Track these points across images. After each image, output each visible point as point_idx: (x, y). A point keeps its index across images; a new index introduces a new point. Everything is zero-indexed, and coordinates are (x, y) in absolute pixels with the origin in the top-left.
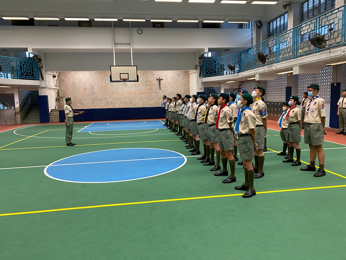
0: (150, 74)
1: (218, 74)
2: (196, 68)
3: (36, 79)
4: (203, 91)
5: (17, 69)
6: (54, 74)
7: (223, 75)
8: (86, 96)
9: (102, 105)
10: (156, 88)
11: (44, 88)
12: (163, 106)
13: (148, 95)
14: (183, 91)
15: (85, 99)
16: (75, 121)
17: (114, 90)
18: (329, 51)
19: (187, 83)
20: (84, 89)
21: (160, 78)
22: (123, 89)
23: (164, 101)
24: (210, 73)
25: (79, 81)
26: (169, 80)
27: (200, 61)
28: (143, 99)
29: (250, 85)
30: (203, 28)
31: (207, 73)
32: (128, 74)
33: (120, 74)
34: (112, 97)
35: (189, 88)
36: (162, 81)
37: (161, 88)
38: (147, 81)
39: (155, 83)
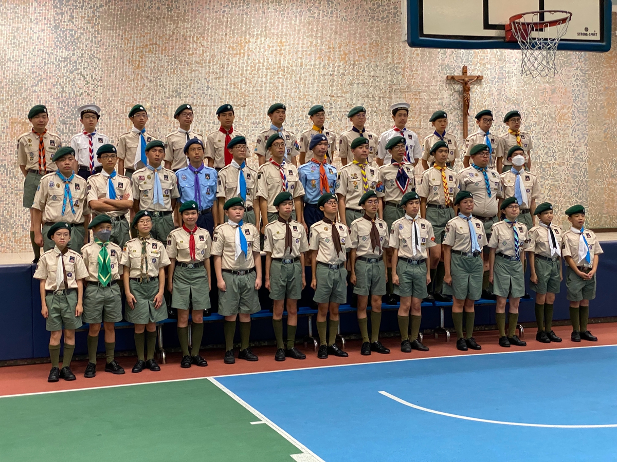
26: (513, 85)
36: (476, 87)
37: (469, 128)
38: (394, 87)
39: (437, 102)
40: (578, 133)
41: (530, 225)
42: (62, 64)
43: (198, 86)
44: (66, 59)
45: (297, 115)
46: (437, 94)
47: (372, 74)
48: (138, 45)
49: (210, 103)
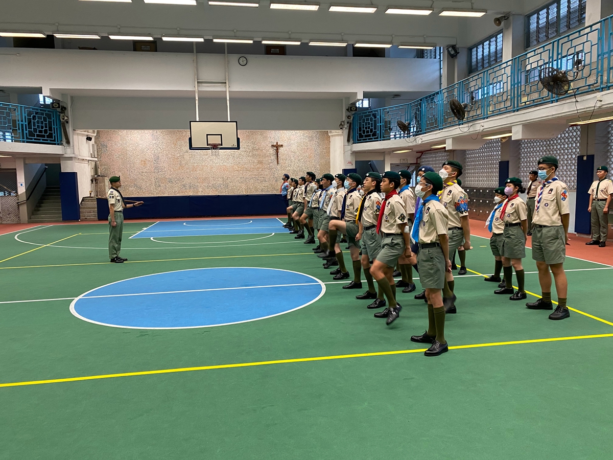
0: (259, 137)
1: (380, 138)
2: (341, 127)
3: (56, 142)
4: (354, 167)
5: (22, 125)
6: (89, 134)
7: (390, 139)
8: (146, 174)
9: (173, 191)
10: (270, 161)
11: (70, 158)
12: (283, 193)
13: (255, 172)
14: (318, 166)
15: (143, 180)
16: (125, 219)
17: (196, 165)
18: (574, 100)
19: (325, 153)
20: (143, 162)
21: (277, 143)
22: (211, 163)
23: (285, 184)
24: (366, 136)
25: (134, 148)
26: (294, 147)
27: (349, 114)
28: (247, 180)
29: (435, 157)
30: (354, 56)
31: (361, 136)
32: (221, 135)
33: (207, 135)
34: (192, 175)
35: (329, 162)
36: (281, 148)
37: (279, 160)
38: (254, 149)
39: (268, 153)
44: (155, 143)
46: (268, 150)
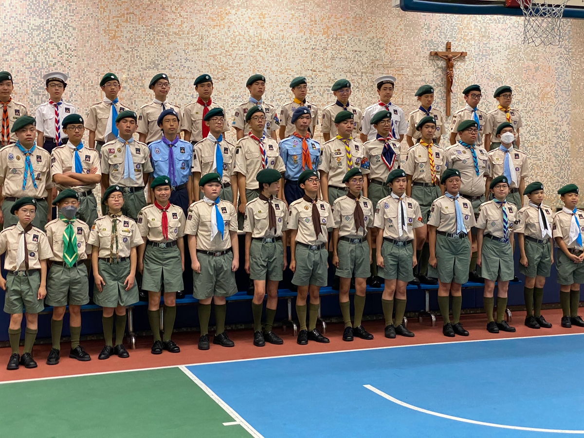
36: (459, 63)
37: (452, 105)
38: (377, 63)
39: (420, 78)
40: (561, 112)
41: (519, 205)
42: (35, 33)
43: (176, 58)
44: (39, 27)
45: (278, 89)
46: (420, 70)
47: (355, 48)
48: (114, 14)
49: (189, 76)
